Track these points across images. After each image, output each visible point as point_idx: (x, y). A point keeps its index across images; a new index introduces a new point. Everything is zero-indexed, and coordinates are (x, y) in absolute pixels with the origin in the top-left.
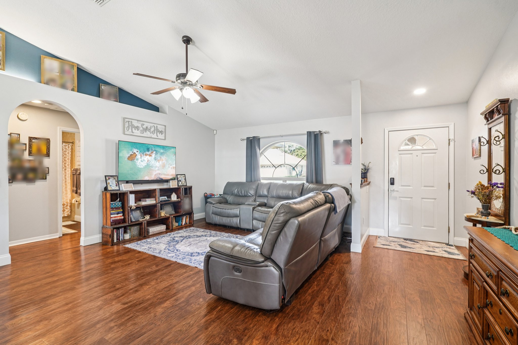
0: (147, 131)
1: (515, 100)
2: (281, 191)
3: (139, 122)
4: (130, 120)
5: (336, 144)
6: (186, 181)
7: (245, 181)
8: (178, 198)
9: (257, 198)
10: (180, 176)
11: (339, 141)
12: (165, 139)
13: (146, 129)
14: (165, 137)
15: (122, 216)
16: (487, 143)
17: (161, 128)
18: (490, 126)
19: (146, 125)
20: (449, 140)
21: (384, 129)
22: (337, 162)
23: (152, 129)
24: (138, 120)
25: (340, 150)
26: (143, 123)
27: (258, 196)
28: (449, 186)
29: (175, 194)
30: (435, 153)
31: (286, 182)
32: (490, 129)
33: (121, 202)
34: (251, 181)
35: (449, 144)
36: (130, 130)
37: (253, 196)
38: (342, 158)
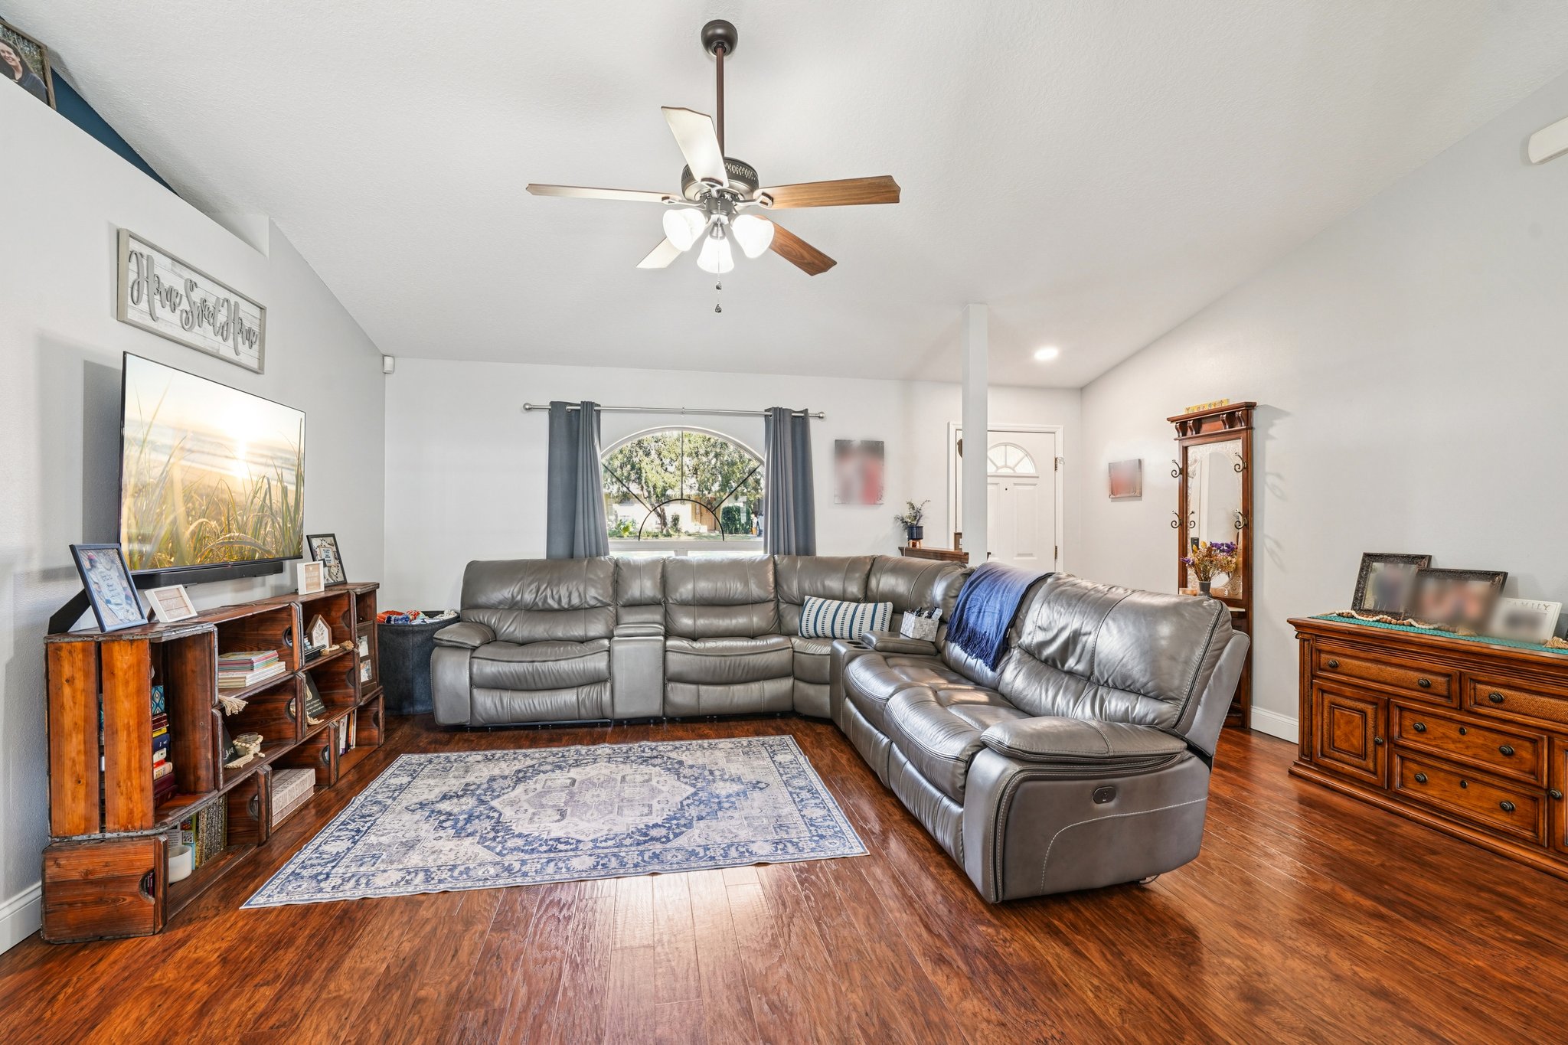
0: (205, 323)
1: (1265, 407)
2: (690, 586)
3: (179, 268)
4: (146, 251)
5: (842, 448)
6: (340, 562)
7: (544, 557)
8: (335, 639)
9: (621, 611)
10: (319, 540)
11: (849, 441)
12: (259, 371)
13: (203, 313)
14: (261, 359)
15: (167, 760)
16: (1180, 473)
17: (249, 315)
18: (1186, 443)
19: (206, 291)
20: (1056, 459)
21: (949, 424)
22: (845, 496)
23: (222, 318)
24: (174, 259)
25: (852, 467)
26: (196, 278)
27: (624, 606)
28: (1056, 554)
29: (322, 625)
30: (1035, 485)
31: (686, 555)
32: (1185, 449)
33: (161, 688)
34: (572, 556)
35: (1056, 467)
36: (144, 305)
37: (606, 605)
38: (857, 486)
